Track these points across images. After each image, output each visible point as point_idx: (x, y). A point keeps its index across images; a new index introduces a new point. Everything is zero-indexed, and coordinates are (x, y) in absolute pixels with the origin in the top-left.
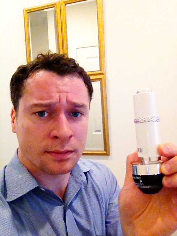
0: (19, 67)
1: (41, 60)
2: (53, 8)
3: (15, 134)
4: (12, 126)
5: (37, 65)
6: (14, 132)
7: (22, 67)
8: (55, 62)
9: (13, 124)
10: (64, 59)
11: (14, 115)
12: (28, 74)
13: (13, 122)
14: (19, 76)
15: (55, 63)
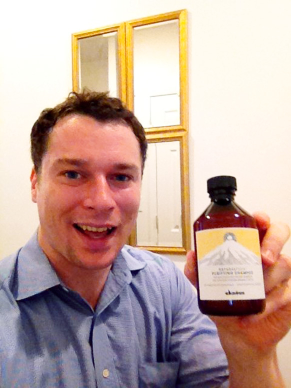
0: (44, 111)
1: (73, 101)
2: (115, 33)
3: (36, 204)
4: (32, 193)
5: (69, 107)
6: (35, 202)
7: (47, 110)
8: (93, 103)
9: (33, 190)
10: (106, 99)
11: (34, 178)
12: (56, 120)
13: (33, 187)
14: (43, 123)
15: (93, 105)
